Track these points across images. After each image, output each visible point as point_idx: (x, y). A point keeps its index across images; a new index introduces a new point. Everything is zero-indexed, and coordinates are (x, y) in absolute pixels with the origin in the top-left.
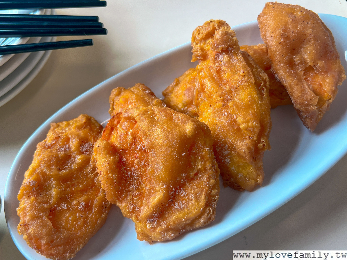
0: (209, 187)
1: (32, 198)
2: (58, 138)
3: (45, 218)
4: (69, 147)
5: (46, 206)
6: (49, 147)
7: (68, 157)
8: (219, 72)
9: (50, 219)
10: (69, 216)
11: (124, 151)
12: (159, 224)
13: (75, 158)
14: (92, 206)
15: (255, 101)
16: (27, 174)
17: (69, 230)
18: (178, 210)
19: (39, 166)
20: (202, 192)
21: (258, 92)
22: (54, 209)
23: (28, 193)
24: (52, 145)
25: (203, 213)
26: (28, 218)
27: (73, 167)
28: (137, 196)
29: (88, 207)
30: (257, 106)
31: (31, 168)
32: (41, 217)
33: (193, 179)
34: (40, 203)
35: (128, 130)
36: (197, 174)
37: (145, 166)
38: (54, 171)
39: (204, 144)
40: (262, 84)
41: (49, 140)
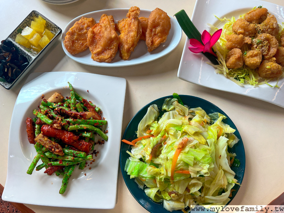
0: (112, 53)
1: (69, 36)
2: (82, 22)
3: (71, 42)
4: (84, 26)
5: (72, 39)
6: (79, 24)
7: (82, 29)
8: (130, 23)
9: (72, 43)
10: (77, 45)
11: (96, 34)
12: (97, 56)
13: (84, 30)
14: (83, 45)
15: (135, 36)
16: (70, 29)
17: (75, 48)
18: (103, 55)
19: (74, 28)
20: (110, 54)
21: (137, 35)
22: (74, 41)
23: (69, 34)
24: (80, 24)
25: (108, 59)
26: (67, 40)
27: (83, 32)
28: (95, 47)
29: (82, 44)
30: (134, 38)
31: (72, 28)
32: (70, 41)
33: (109, 50)
34: (71, 38)
35: (99, 29)
36: (111, 49)
37: (99, 40)
38: (77, 31)
39: (116, 42)
40: (139, 33)
41: (79, 22)
